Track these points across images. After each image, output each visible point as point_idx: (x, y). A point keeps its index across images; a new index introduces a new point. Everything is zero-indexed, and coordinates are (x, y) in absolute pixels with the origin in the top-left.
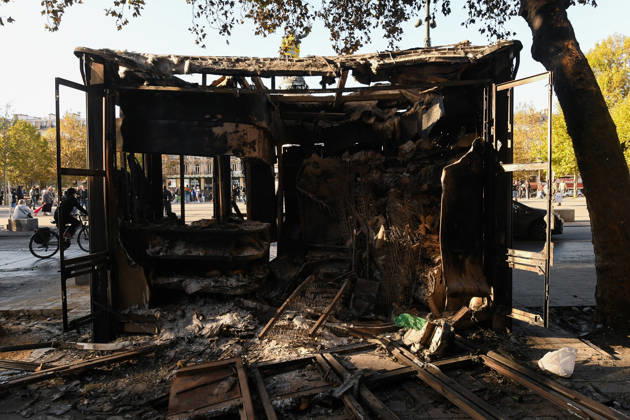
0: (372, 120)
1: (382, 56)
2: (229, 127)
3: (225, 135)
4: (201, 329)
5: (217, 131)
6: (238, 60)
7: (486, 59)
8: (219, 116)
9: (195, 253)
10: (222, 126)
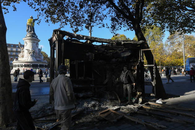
0: (105, 53)
1: (124, 41)
2: (90, 53)
3: (89, 55)
4: (88, 106)
5: (87, 54)
6: (96, 38)
7: (141, 43)
8: (88, 51)
9: (80, 86)
10: (88, 53)
